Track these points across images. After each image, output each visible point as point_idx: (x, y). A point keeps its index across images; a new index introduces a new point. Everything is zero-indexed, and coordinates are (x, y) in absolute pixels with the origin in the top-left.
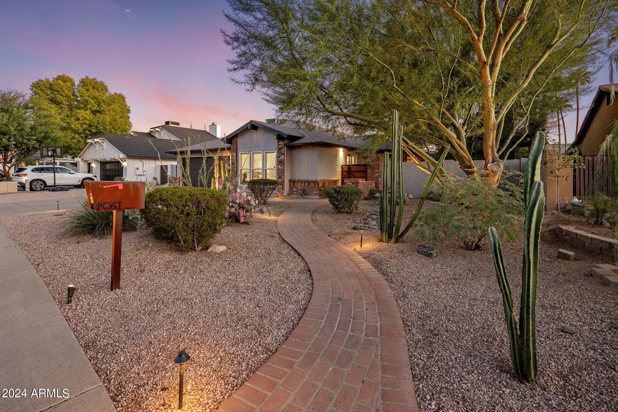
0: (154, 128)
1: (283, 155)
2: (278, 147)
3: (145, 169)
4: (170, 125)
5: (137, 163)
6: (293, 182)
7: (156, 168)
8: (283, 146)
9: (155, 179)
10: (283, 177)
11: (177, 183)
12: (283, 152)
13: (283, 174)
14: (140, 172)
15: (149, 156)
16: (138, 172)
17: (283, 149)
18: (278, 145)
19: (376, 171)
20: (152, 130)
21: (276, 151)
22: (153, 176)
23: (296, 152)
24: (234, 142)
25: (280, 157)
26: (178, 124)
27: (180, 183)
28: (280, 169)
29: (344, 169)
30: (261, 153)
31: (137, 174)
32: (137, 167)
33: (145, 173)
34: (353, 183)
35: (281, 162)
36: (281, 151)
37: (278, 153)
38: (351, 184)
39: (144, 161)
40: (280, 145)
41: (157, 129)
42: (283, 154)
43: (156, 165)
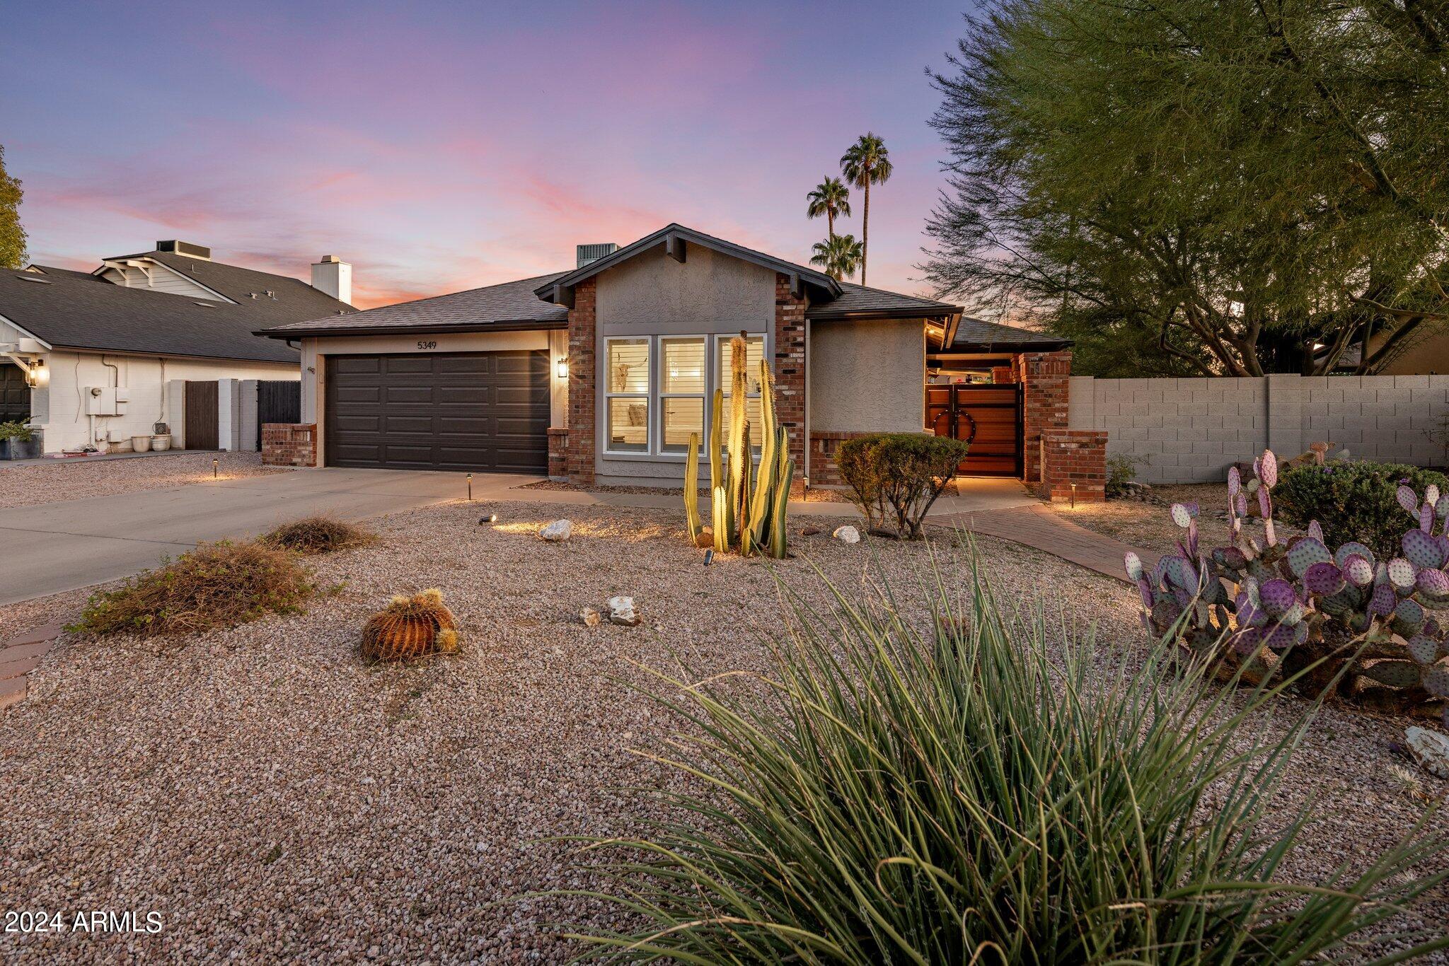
0: (123, 260)
1: (800, 349)
2: (778, 322)
3: (123, 393)
4: (178, 253)
5: (94, 373)
6: (826, 441)
7: (165, 391)
8: (801, 318)
9: (161, 429)
10: (800, 425)
11: (305, 444)
12: (800, 339)
13: (799, 414)
14: (104, 404)
15: (141, 347)
16: (95, 406)
17: (800, 328)
18: (779, 314)
19: (1057, 405)
20: (109, 264)
21: (765, 336)
22: (156, 419)
23: (835, 341)
24: (581, 300)
25: (786, 356)
26: (205, 252)
27: (315, 445)
28: (787, 398)
29: (933, 397)
30: (701, 340)
31: (94, 410)
32: (92, 386)
33: (122, 409)
34: (1082, 445)
35: (793, 372)
36: (792, 334)
37: (778, 343)
38: (1074, 446)
39: (121, 366)
40: (787, 313)
41: (131, 263)
42: (802, 344)
43: (167, 379)
